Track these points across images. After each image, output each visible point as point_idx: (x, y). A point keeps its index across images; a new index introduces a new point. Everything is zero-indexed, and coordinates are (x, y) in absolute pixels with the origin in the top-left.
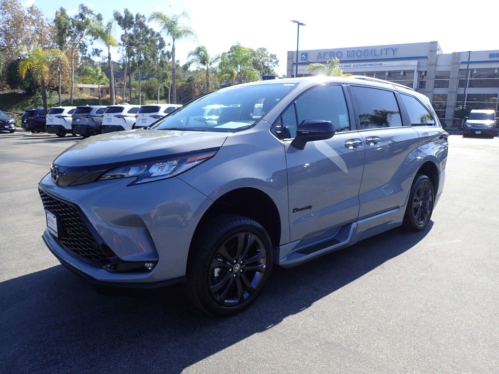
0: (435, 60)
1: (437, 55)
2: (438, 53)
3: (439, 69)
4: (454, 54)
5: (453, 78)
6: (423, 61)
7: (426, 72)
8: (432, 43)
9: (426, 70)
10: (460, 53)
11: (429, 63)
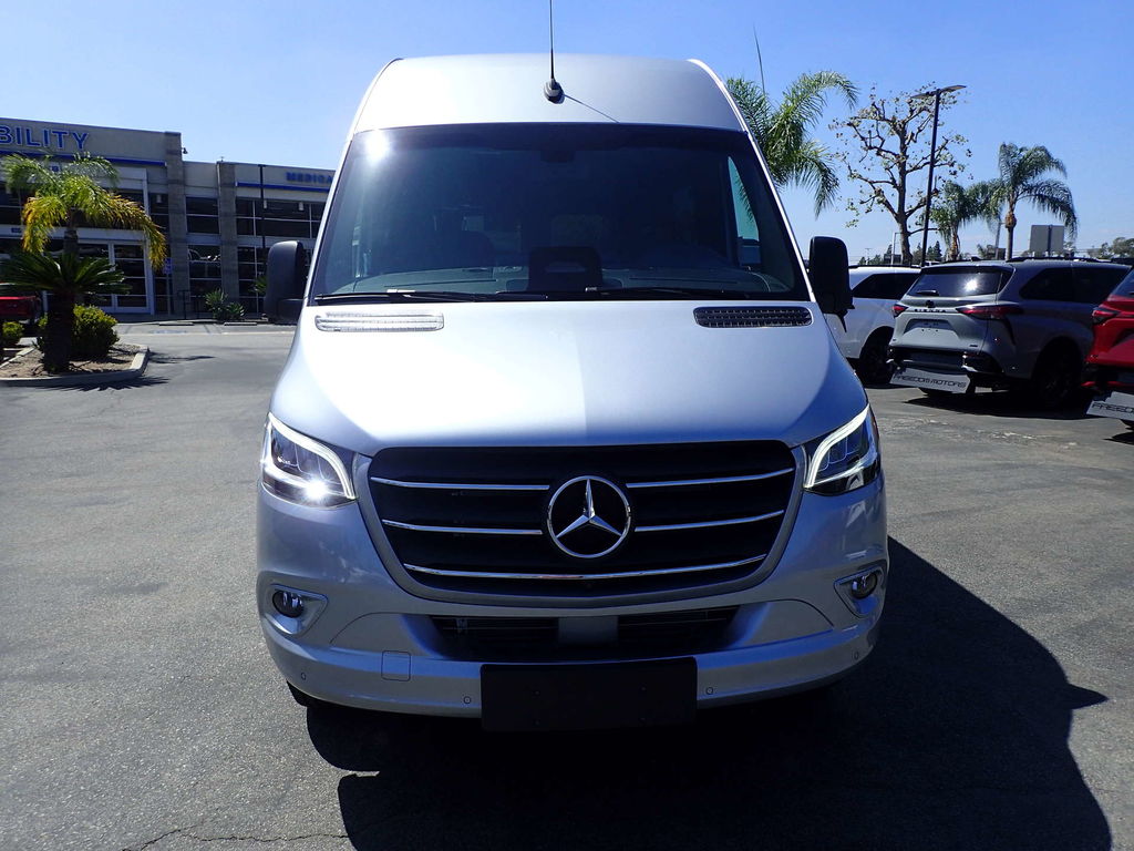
0: (181, 173)
1: (184, 163)
2: (185, 158)
3: (193, 193)
4: (221, 164)
5: (226, 215)
6: (156, 172)
7: (165, 197)
8: (167, 134)
9: (164, 192)
10: (233, 165)
11: (170, 177)
